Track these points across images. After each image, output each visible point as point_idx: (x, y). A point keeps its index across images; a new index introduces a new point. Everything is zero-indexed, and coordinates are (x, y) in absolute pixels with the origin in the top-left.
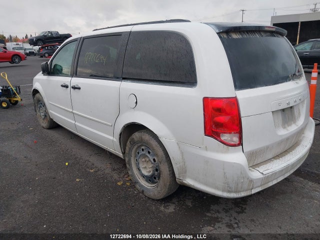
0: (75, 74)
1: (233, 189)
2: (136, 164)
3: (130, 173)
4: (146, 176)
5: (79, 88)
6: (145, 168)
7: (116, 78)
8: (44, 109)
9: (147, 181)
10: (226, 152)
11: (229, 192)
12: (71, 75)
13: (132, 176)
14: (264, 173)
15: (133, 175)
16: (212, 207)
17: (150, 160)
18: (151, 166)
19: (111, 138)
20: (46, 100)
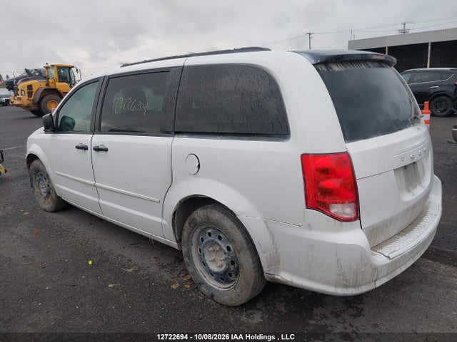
0: (96, 129)
1: (351, 283)
2: (200, 255)
3: (190, 270)
4: (216, 273)
5: (106, 150)
6: (214, 260)
7: (165, 133)
8: (46, 183)
9: (217, 280)
10: (339, 230)
11: (346, 286)
12: (91, 131)
13: (193, 273)
14: (391, 256)
15: (195, 272)
16: (315, 311)
17: (221, 249)
18: (223, 258)
19: (159, 220)
20: (49, 170)
